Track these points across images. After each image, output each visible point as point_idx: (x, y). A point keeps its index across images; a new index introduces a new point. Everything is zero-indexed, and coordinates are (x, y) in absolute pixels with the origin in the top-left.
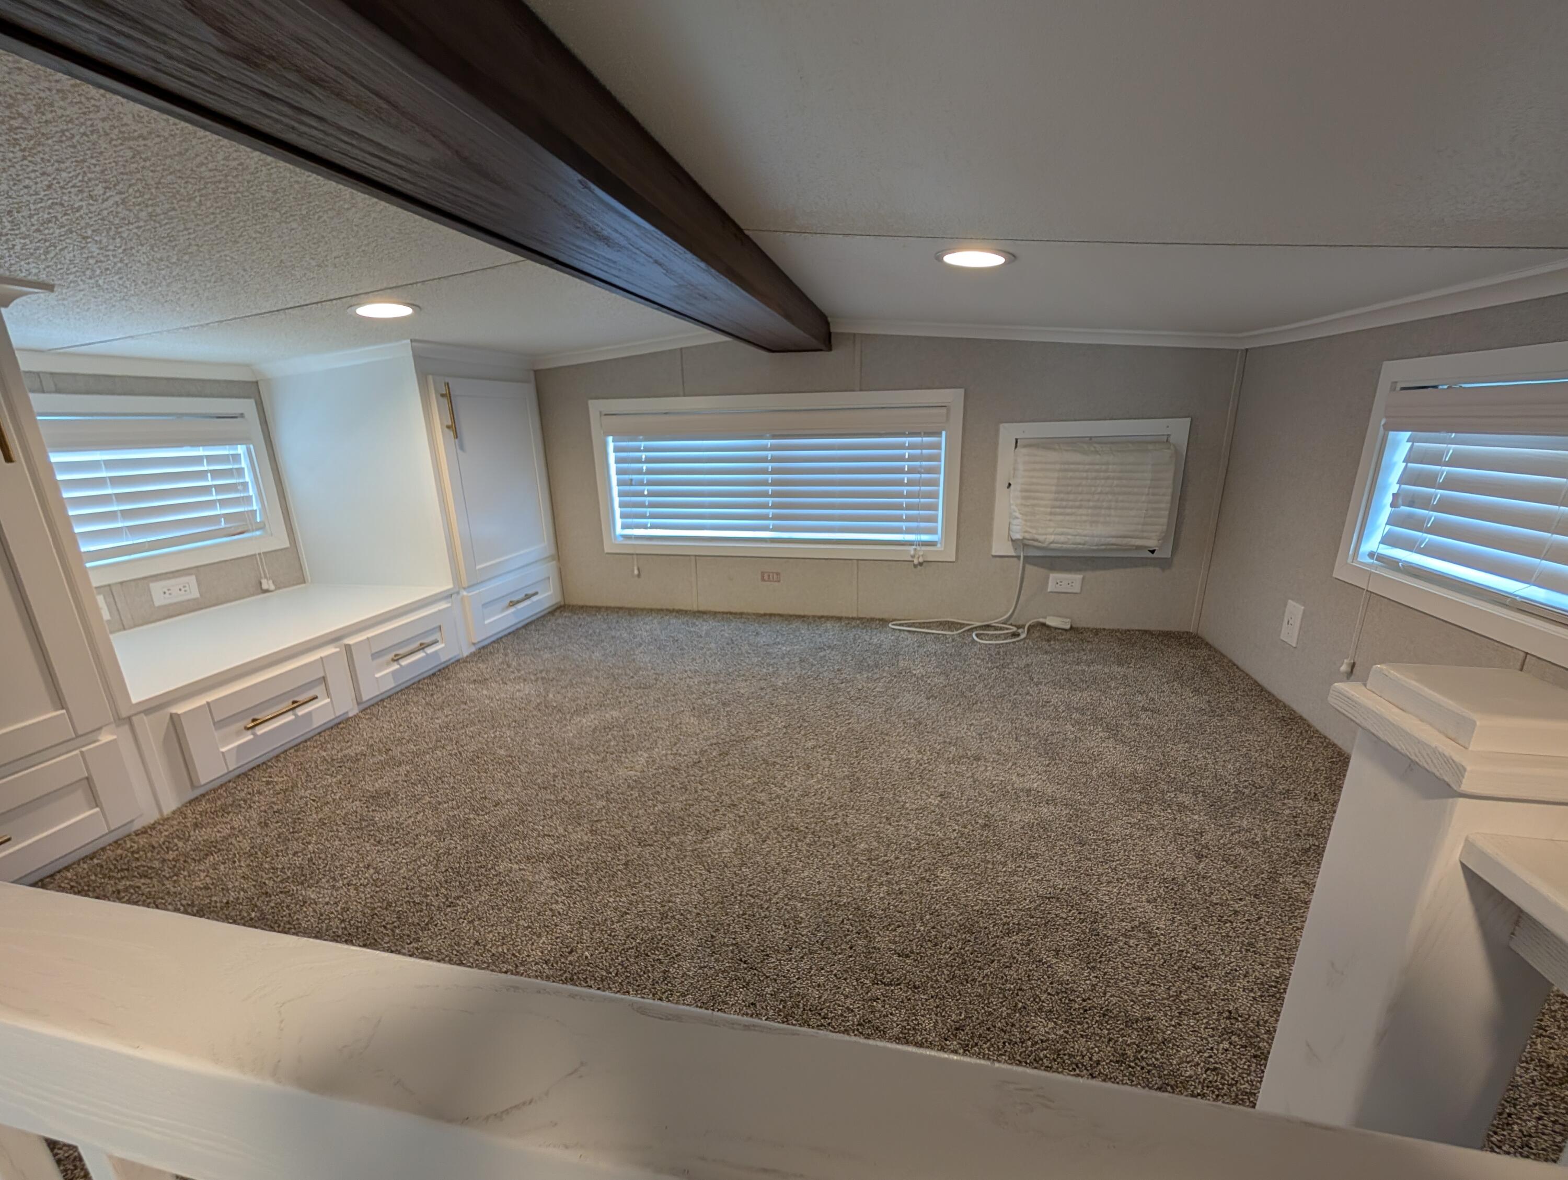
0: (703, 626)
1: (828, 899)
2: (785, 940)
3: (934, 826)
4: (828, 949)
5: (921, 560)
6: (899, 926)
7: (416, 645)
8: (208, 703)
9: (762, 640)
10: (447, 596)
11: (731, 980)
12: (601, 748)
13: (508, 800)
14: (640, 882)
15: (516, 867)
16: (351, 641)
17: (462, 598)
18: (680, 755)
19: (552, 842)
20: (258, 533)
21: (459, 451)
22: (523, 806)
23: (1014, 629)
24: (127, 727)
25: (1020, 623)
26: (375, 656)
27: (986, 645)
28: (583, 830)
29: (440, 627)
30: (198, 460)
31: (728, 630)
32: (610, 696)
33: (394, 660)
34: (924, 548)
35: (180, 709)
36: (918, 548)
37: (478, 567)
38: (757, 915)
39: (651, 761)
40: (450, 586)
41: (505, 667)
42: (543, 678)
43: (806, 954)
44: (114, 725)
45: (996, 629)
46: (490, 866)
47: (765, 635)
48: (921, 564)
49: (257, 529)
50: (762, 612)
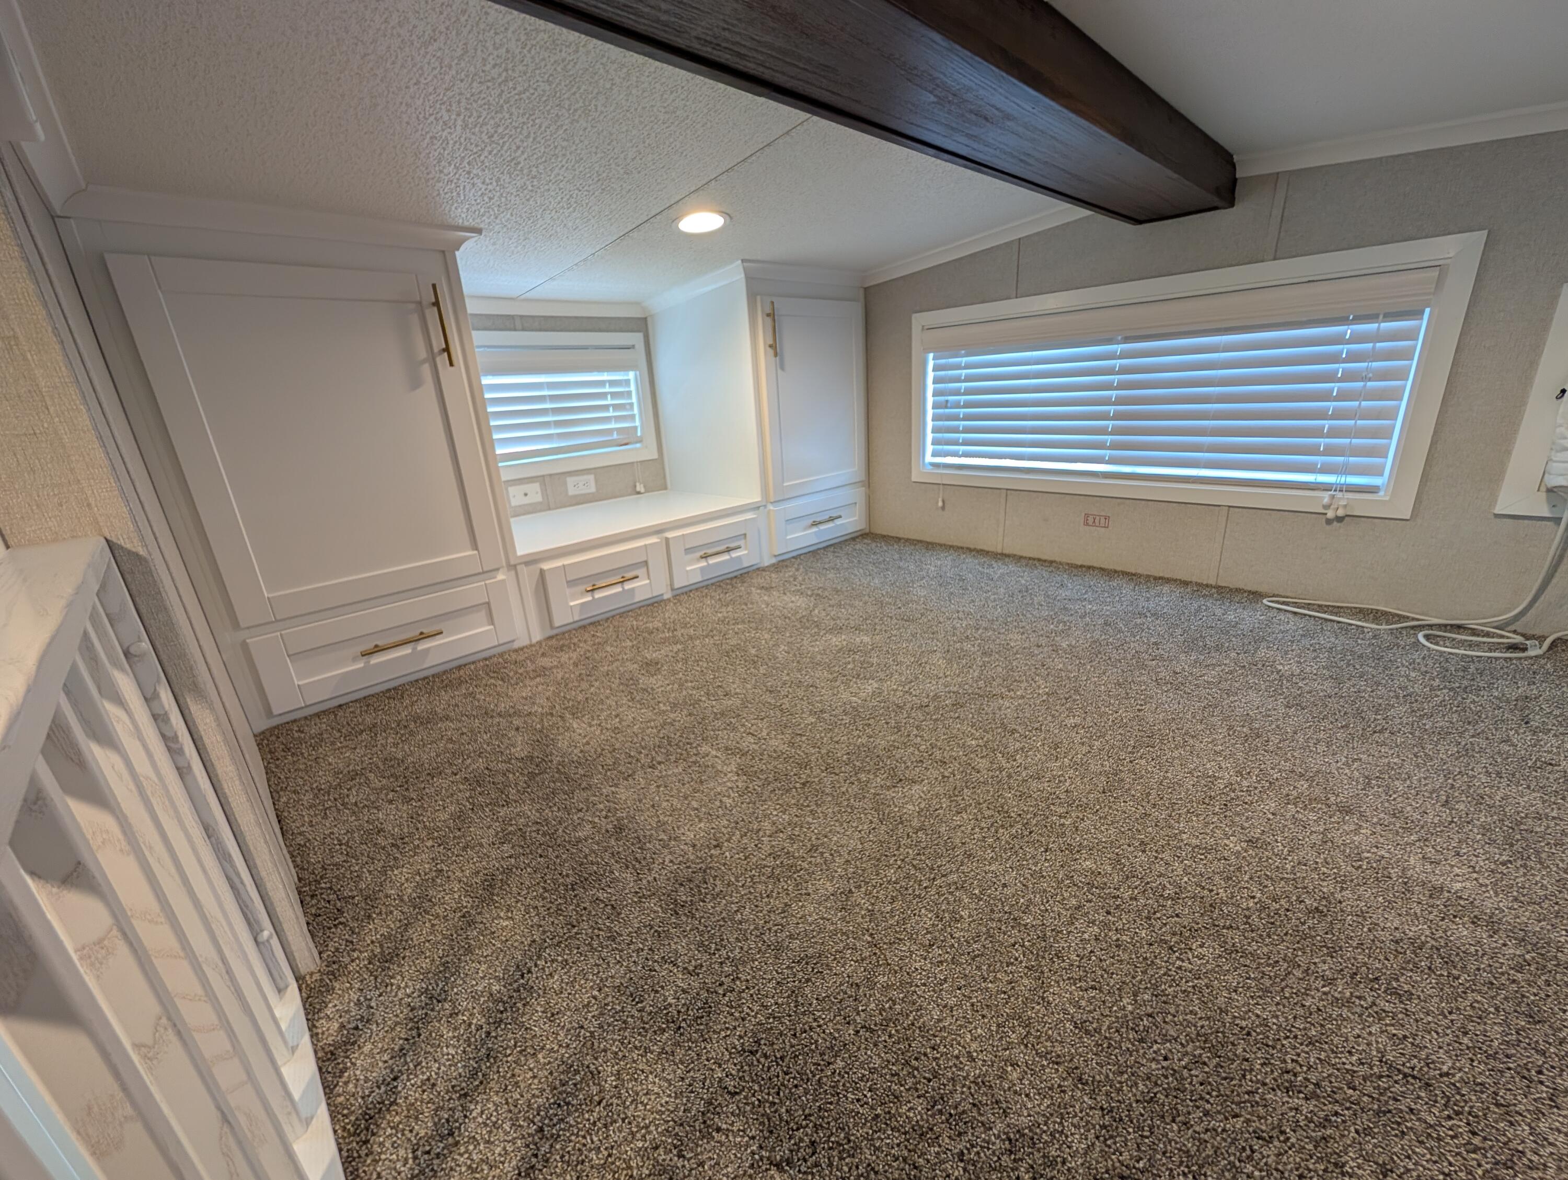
0: (999, 569)
1: (1006, 909)
2: (928, 933)
3: (1217, 877)
4: (979, 968)
5: (1341, 513)
6: (1093, 988)
7: (723, 548)
8: (564, 566)
9: (1063, 593)
10: (755, 508)
11: (847, 947)
12: (836, 669)
13: (736, 694)
14: (808, 806)
15: (714, 753)
16: (670, 535)
17: (769, 511)
18: (911, 693)
19: (752, 741)
20: (638, 445)
21: (779, 371)
22: (745, 703)
23: (1518, 639)
24: (513, 573)
25: (1538, 632)
26: (688, 551)
27: (1442, 653)
28: (782, 739)
29: (745, 535)
30: (601, 383)
31: (1025, 577)
32: (868, 622)
33: (702, 557)
34: (1350, 496)
35: (546, 566)
36: (1339, 495)
37: (785, 484)
38: (910, 891)
39: (878, 693)
40: (759, 499)
41: (792, 579)
42: (818, 595)
43: (946, 961)
44: (506, 569)
45: (1474, 632)
46: (694, 745)
47: (1072, 587)
48: (1340, 519)
49: (637, 442)
50: (1079, 563)
